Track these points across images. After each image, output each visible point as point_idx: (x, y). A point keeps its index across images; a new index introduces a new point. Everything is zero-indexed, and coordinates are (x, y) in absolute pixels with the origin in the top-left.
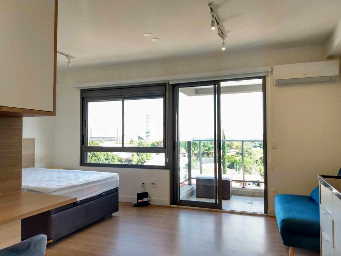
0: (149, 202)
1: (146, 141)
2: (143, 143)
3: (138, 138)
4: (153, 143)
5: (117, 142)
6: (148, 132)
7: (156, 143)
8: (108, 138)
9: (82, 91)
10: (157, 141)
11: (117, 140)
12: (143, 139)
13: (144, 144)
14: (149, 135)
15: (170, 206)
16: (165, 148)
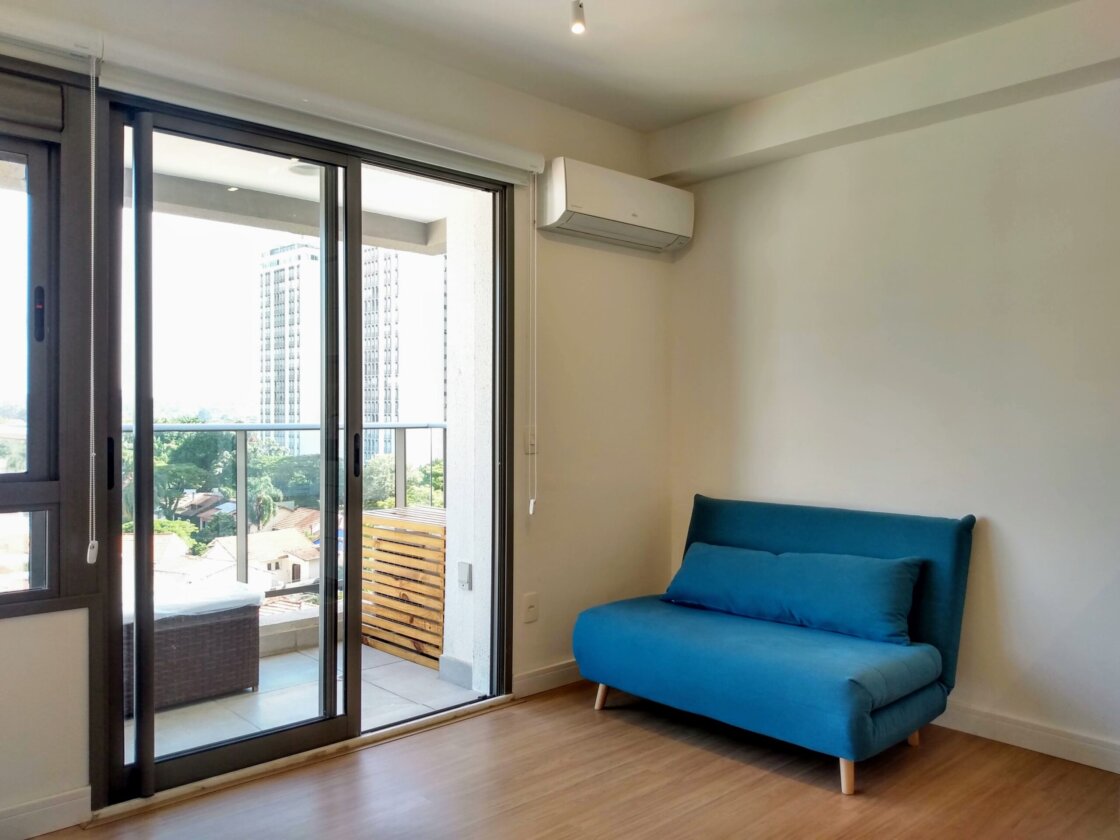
15: (97, 816)
16: (56, 478)
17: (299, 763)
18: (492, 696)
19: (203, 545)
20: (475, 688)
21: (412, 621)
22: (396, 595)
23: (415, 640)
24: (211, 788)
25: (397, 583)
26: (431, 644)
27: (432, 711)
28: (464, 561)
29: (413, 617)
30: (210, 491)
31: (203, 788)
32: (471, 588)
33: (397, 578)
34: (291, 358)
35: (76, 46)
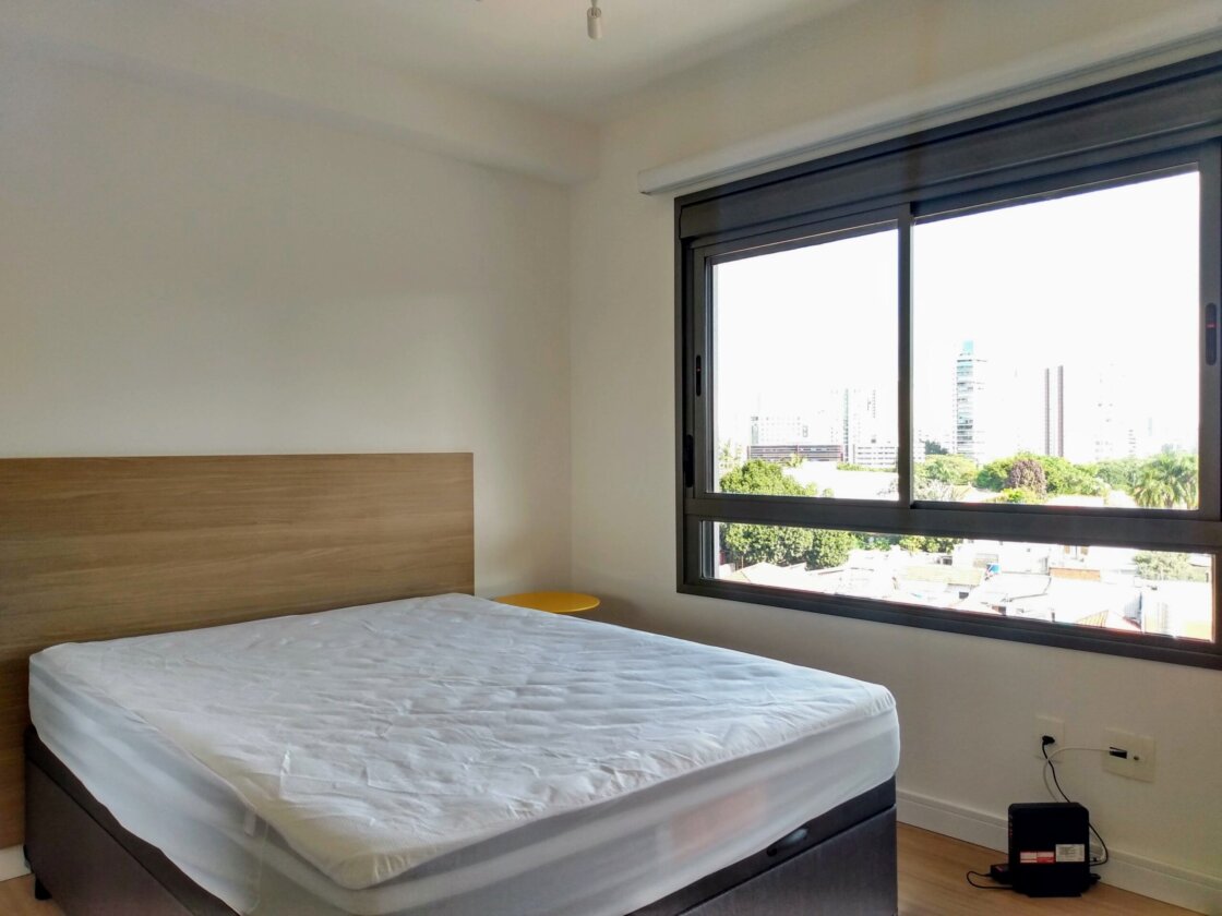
0: (1093, 870)
1: (957, 460)
2: (945, 468)
3: (924, 450)
4: (985, 467)
5: (845, 463)
6: (964, 428)
7: (1003, 467)
8: (814, 450)
9: (683, 207)
10: (1006, 462)
11: (845, 457)
12: (944, 452)
13: (948, 471)
14: (970, 438)
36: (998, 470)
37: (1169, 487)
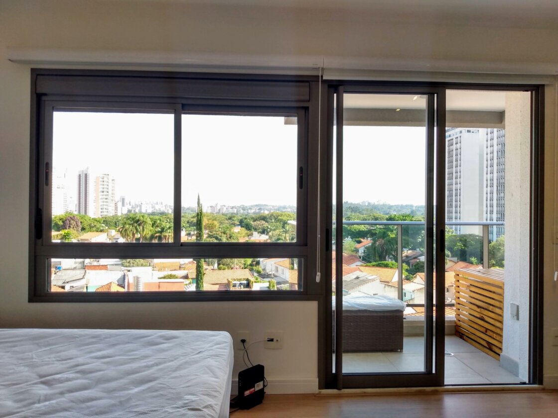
7: (60, 219)
9: (37, 75)
10: (62, 217)
15: (321, 392)
16: (306, 245)
17: (412, 392)
18: (529, 383)
19: (411, 276)
20: (520, 377)
21: (486, 332)
22: (478, 316)
23: (488, 343)
24: (368, 393)
25: (478, 310)
26: (497, 347)
27: (491, 383)
28: (514, 303)
29: (487, 329)
30: (415, 250)
31: (365, 393)
32: (518, 319)
33: (479, 307)
34: (456, 184)
35: (314, 65)
36: (58, 221)
37: (134, 228)
